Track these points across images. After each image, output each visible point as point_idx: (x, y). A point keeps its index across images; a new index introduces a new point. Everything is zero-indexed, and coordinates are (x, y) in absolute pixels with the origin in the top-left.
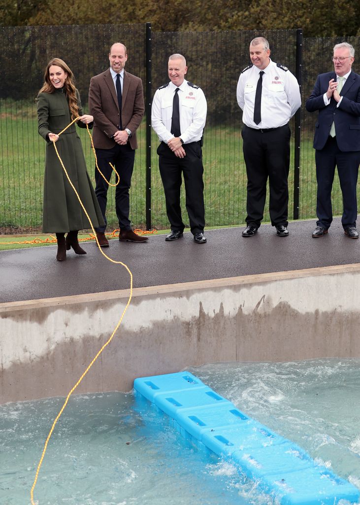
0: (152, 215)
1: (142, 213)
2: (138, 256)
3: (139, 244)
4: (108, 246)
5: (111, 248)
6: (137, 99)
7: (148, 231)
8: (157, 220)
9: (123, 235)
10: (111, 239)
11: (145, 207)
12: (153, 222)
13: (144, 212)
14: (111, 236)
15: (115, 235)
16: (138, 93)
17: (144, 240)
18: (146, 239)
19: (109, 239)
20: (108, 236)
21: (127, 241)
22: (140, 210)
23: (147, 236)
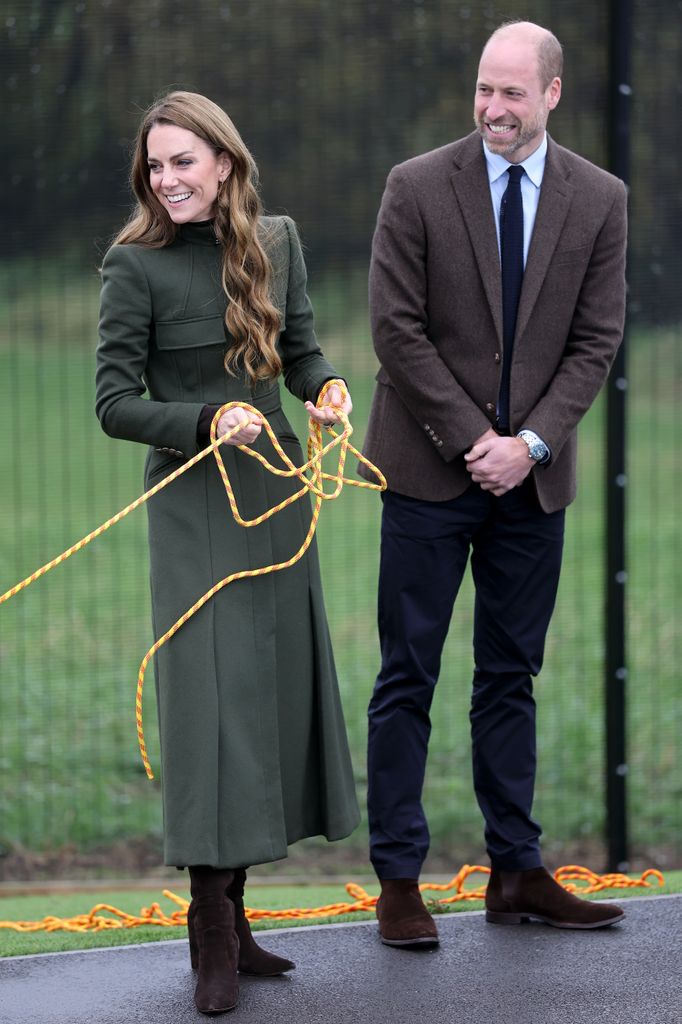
0: (634, 799)
1: (582, 787)
2: (579, 994)
3: (578, 936)
4: (434, 946)
5: (448, 955)
6: (591, 283)
7: (620, 877)
8: (657, 820)
9: (507, 891)
10: (447, 911)
11: (597, 757)
12: (638, 828)
13: (597, 780)
14: (449, 898)
15: (465, 891)
16: (600, 256)
17: (601, 919)
18: (614, 912)
19: (439, 911)
20: (435, 896)
21: (525, 921)
22: (575, 772)
23: (616, 901)
